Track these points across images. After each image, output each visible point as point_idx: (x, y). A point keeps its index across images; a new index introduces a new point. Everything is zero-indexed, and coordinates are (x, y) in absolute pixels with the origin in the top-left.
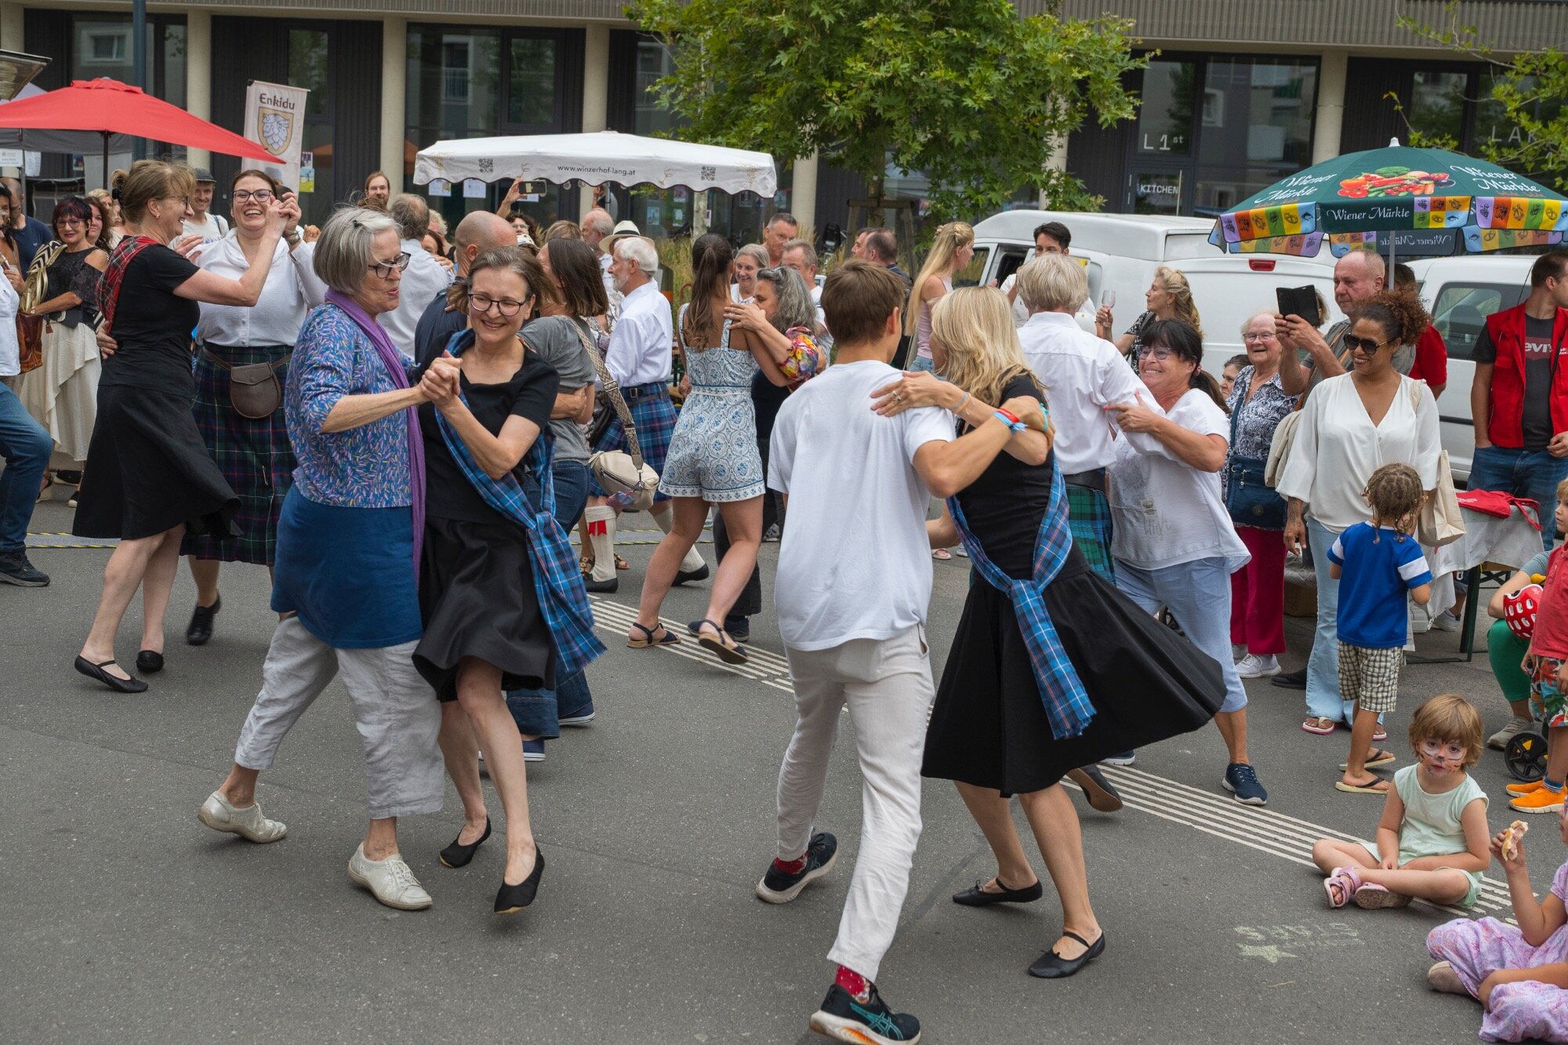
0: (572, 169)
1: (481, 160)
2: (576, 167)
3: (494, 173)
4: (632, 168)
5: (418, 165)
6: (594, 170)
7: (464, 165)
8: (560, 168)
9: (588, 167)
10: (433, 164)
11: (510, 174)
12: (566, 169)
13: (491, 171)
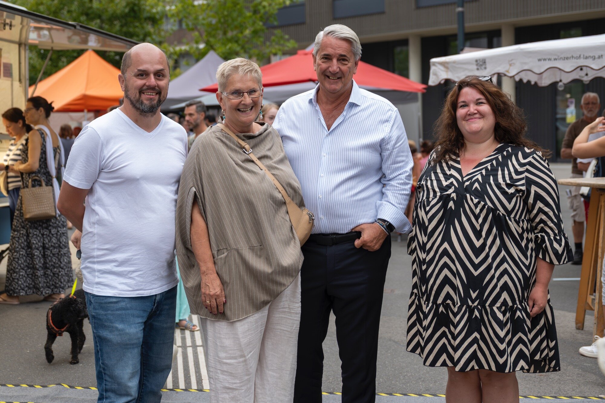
0: (550, 59)
1: (477, 61)
2: (553, 58)
3: (488, 70)
4: (600, 53)
5: (433, 69)
6: (567, 58)
7: (465, 66)
8: (540, 60)
9: (562, 56)
10: (442, 68)
11: (501, 69)
12: (545, 60)
13: (485, 68)
